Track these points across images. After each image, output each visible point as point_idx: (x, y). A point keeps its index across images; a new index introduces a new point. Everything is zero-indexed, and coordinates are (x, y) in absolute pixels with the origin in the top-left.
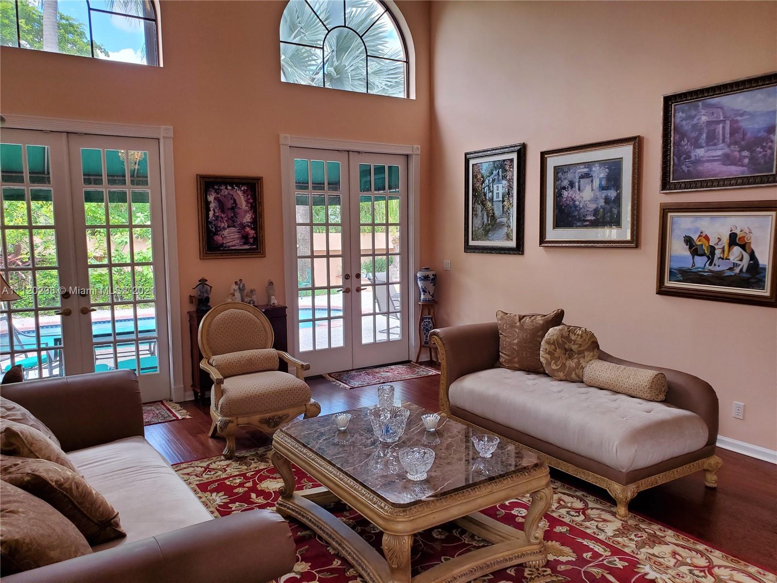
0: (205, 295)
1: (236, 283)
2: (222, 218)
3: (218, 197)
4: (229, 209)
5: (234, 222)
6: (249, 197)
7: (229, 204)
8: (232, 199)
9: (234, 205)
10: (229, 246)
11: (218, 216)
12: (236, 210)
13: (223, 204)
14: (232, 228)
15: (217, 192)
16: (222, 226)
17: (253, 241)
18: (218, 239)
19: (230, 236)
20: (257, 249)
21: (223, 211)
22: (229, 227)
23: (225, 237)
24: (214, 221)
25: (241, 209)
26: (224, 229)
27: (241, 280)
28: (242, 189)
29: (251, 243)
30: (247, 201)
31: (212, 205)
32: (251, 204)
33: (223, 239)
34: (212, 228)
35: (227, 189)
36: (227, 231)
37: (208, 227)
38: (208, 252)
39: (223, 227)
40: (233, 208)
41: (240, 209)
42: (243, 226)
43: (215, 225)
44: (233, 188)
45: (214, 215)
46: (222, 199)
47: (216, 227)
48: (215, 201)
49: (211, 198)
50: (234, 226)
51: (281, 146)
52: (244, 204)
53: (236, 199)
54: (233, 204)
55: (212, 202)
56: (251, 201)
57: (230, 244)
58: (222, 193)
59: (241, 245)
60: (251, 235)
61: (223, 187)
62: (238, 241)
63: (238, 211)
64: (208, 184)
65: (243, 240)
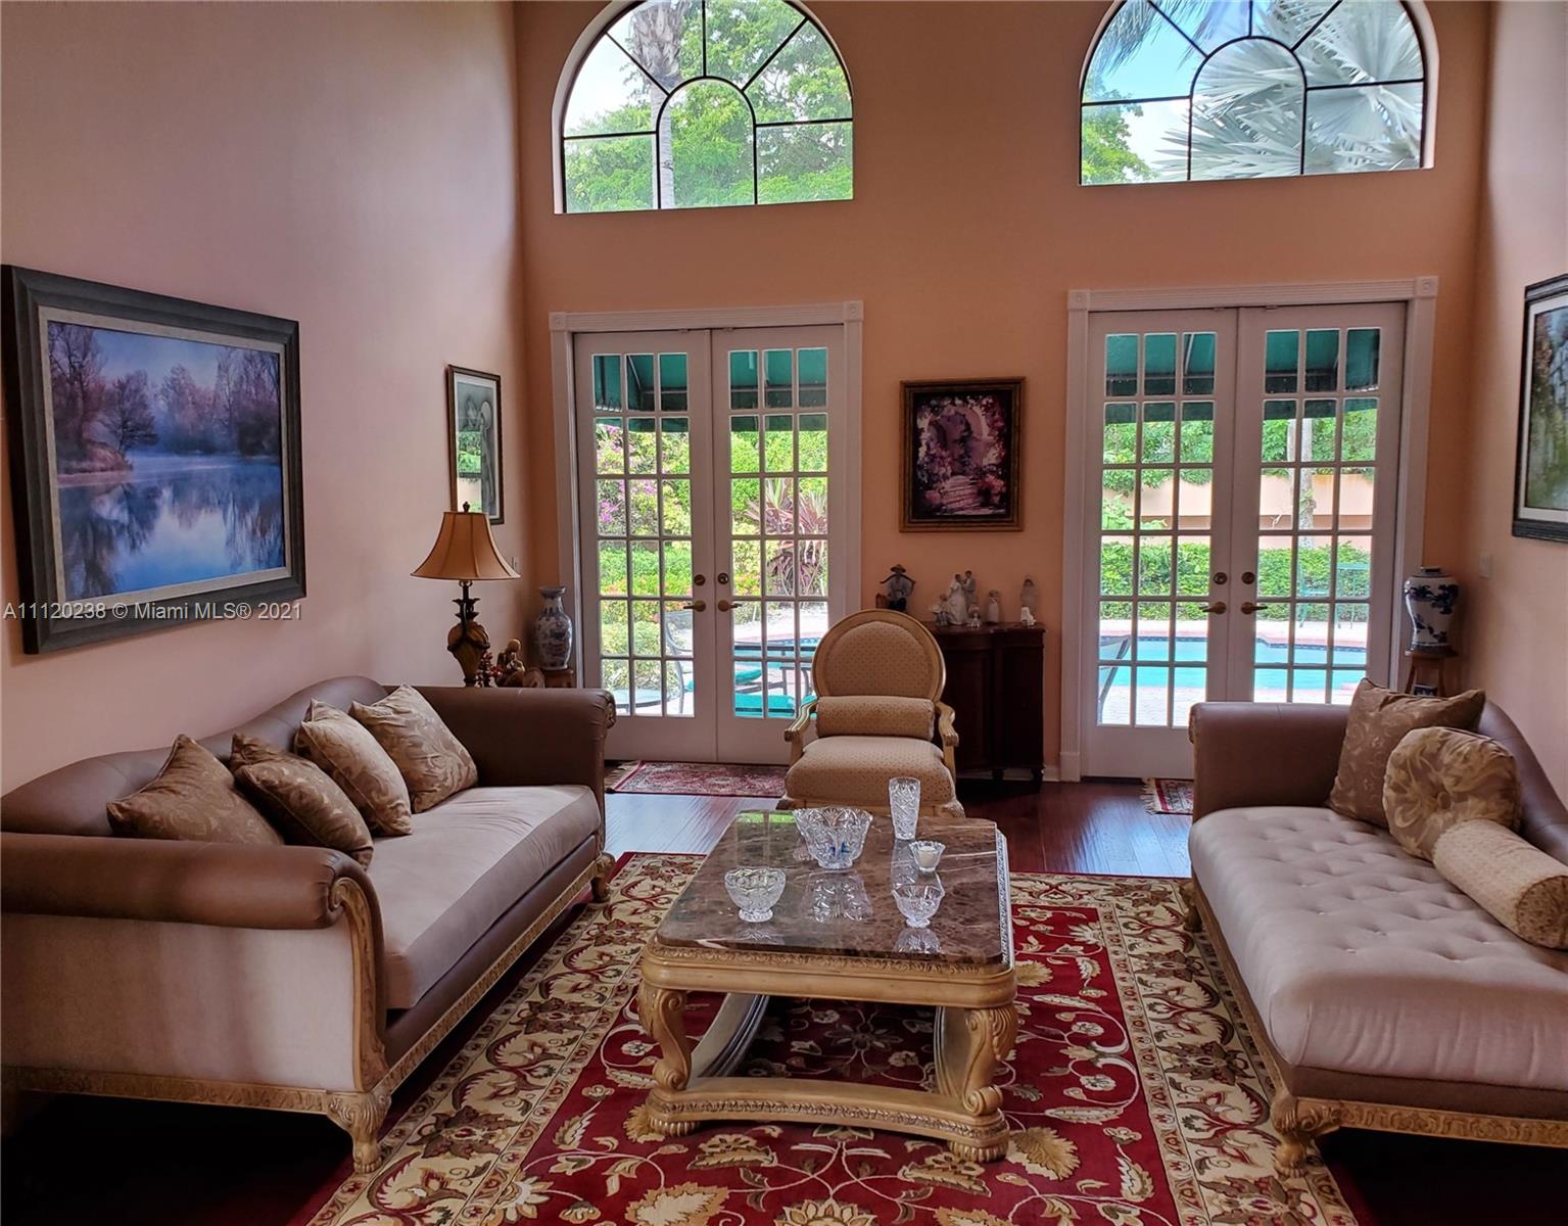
0: (900, 595)
1: (957, 577)
2: (942, 457)
3: (936, 421)
4: (957, 443)
5: (964, 464)
6: (997, 416)
7: (957, 432)
8: (962, 422)
9: (966, 434)
10: (952, 510)
11: (934, 456)
12: (969, 443)
13: (944, 432)
14: (961, 477)
15: (934, 410)
16: (941, 473)
17: (1000, 501)
18: (933, 495)
19: (956, 491)
20: (1008, 514)
21: (944, 447)
22: (953, 474)
23: (947, 492)
24: (927, 463)
25: (980, 440)
26: (945, 478)
27: (969, 573)
28: (984, 402)
29: (994, 505)
30: (992, 426)
31: (925, 436)
32: (1000, 430)
33: (942, 497)
34: (923, 476)
35: (955, 405)
36: (951, 481)
37: (915, 475)
38: (915, 520)
39: (944, 475)
40: (963, 440)
41: (977, 440)
42: (981, 473)
43: (927, 471)
44: (966, 402)
45: (927, 454)
46: (943, 423)
47: (930, 475)
48: (932, 428)
49: (923, 423)
50: (964, 473)
51: (1070, 314)
52: (985, 430)
53: (970, 421)
54: (965, 431)
55: (926, 430)
56: (1001, 424)
57: (954, 506)
58: (945, 412)
59: (975, 508)
60: (997, 489)
61: (947, 402)
62: (970, 501)
63: (974, 444)
64: (919, 396)
65: (980, 499)
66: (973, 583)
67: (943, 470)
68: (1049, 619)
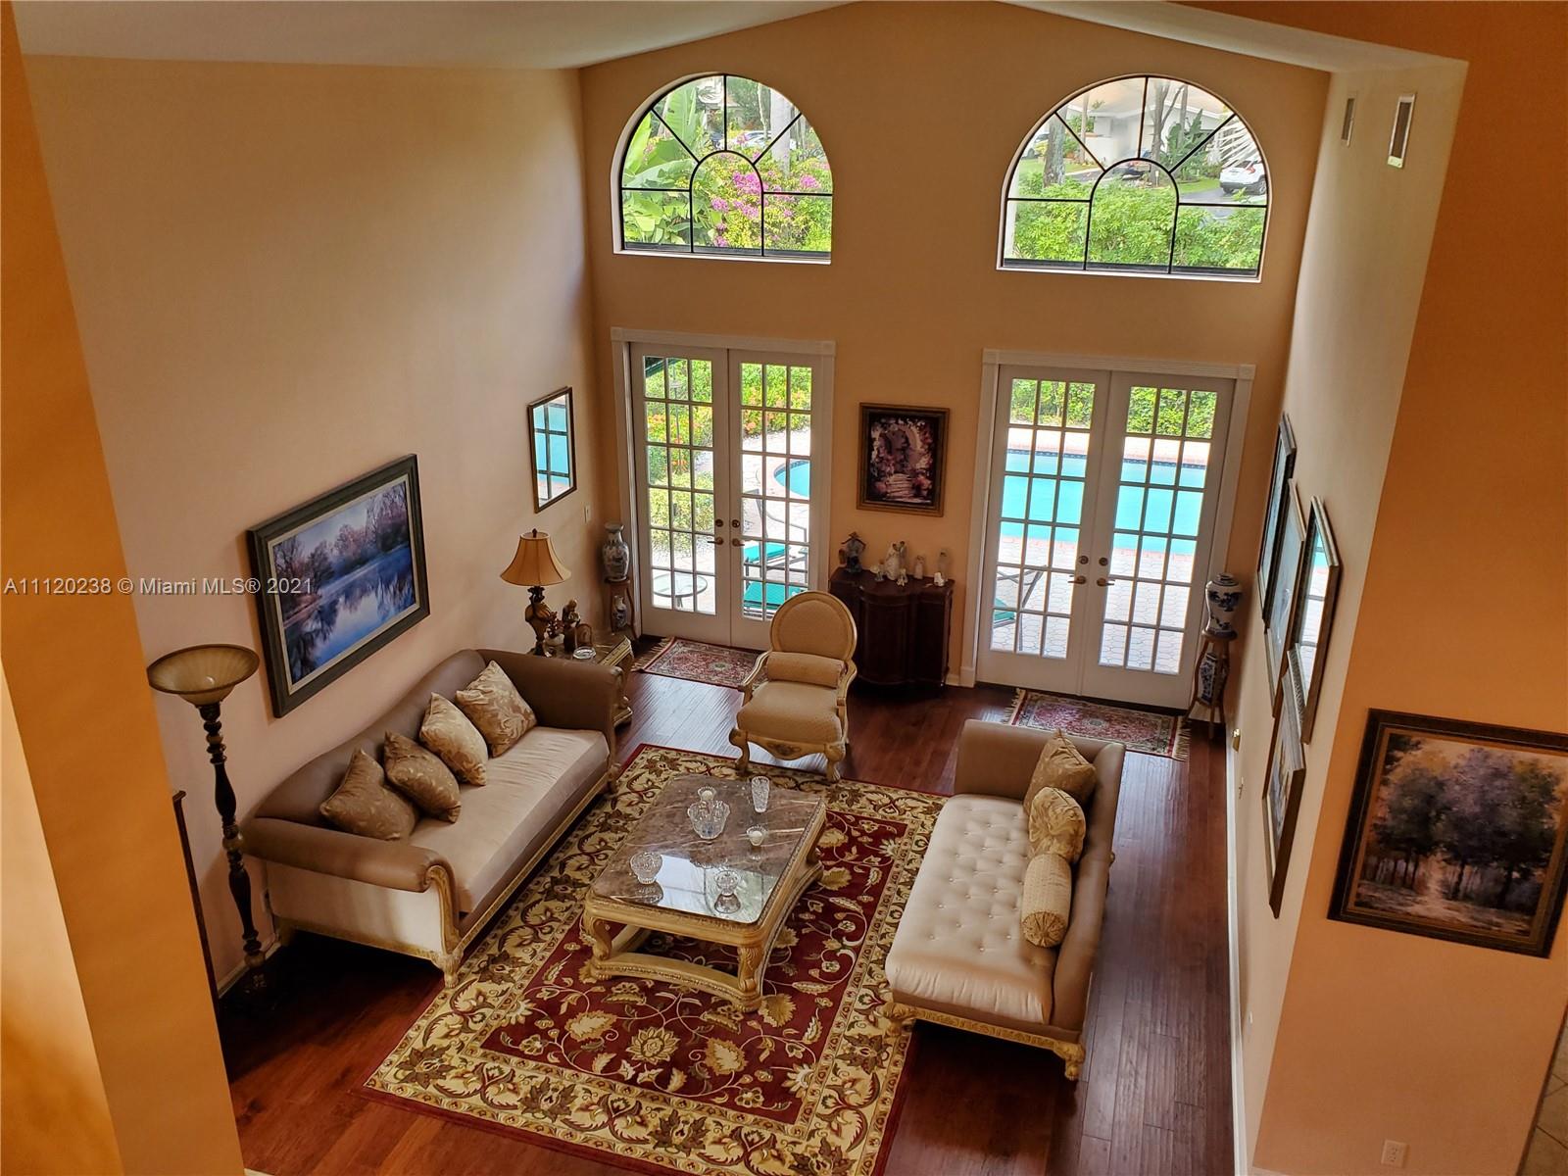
0: (854, 554)
1: (894, 545)
2: (888, 460)
3: (885, 434)
4: (899, 452)
5: (903, 466)
6: (927, 435)
7: (899, 443)
8: (903, 437)
9: (905, 445)
10: (894, 497)
11: (882, 458)
12: (907, 451)
13: (890, 442)
14: (901, 474)
15: (884, 426)
16: (886, 471)
17: (928, 494)
18: (881, 486)
19: (897, 484)
20: (933, 503)
21: (890, 453)
22: (896, 472)
23: (890, 485)
24: (877, 463)
25: (914, 451)
26: (890, 474)
27: (903, 543)
28: (919, 424)
29: (923, 496)
30: (923, 441)
31: (877, 444)
32: (929, 444)
33: (887, 488)
34: (874, 471)
35: (898, 424)
36: (893, 477)
37: (869, 470)
38: (867, 501)
39: (889, 472)
40: (903, 449)
42: (915, 473)
43: (877, 468)
44: (906, 423)
45: (878, 456)
46: (890, 436)
47: (880, 471)
48: (881, 438)
49: (876, 434)
50: (903, 472)
51: (984, 367)
52: (919, 444)
53: (908, 436)
54: (905, 443)
55: (877, 440)
56: (930, 441)
57: (896, 494)
58: (891, 428)
59: (909, 498)
60: (926, 487)
61: (893, 421)
62: (907, 492)
63: (911, 453)
64: (873, 416)
65: (914, 492)
66: (905, 549)
67: (888, 469)
68: (957, 576)
